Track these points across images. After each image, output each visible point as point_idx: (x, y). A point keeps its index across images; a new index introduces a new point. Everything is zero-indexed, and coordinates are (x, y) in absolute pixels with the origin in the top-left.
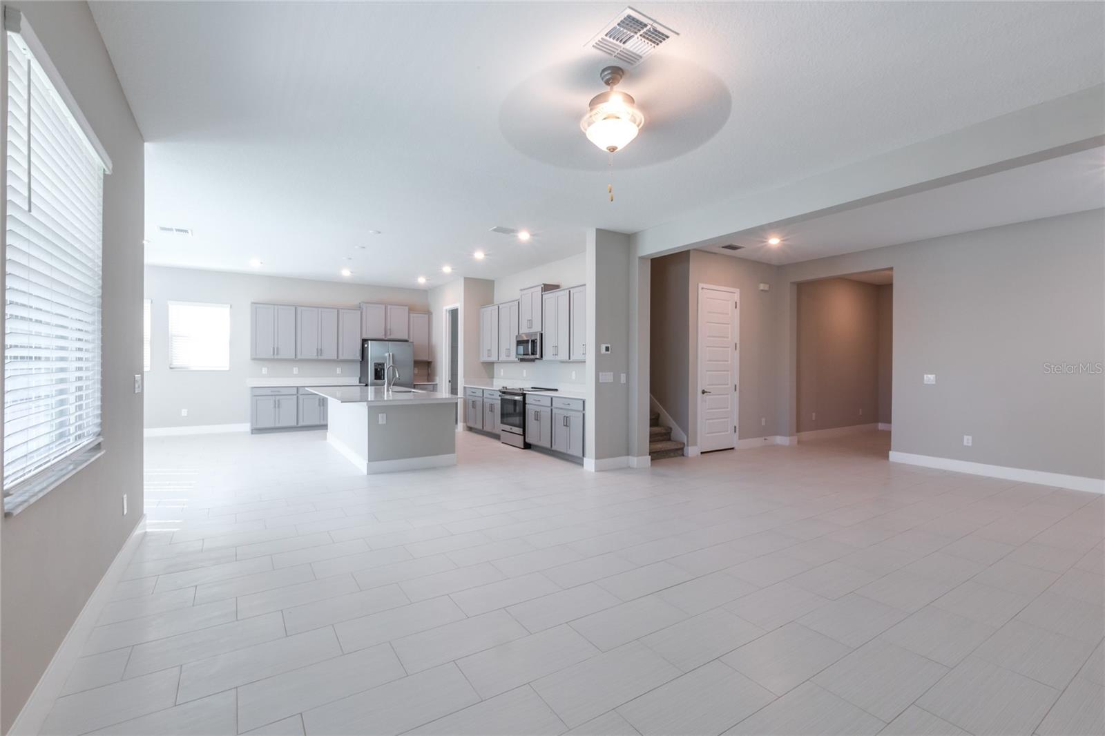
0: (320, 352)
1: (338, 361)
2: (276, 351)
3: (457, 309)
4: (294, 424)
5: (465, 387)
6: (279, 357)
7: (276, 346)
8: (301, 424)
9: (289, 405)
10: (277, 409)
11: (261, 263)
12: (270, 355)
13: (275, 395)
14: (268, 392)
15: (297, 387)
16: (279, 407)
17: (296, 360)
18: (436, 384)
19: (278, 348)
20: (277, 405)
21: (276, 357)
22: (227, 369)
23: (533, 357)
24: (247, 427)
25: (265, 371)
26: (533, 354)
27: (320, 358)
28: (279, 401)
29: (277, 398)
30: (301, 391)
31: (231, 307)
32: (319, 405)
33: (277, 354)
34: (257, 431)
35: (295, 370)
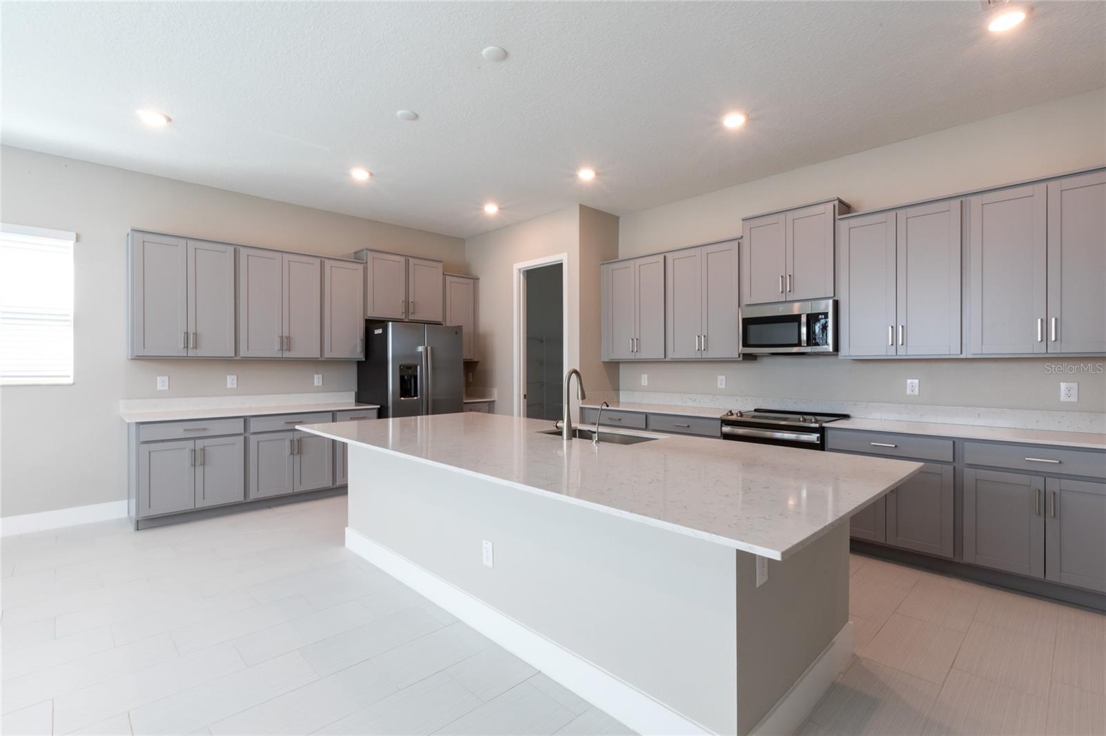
0: (286, 342)
1: (320, 363)
2: (191, 339)
3: (561, 264)
4: (239, 498)
5: (581, 409)
6: (201, 352)
7: (191, 331)
8: (253, 495)
9: (226, 458)
10: (199, 470)
11: (169, 120)
12: (178, 349)
13: (195, 439)
14: (178, 432)
15: (246, 419)
16: (203, 464)
17: (236, 361)
18: (494, 401)
19: (196, 334)
20: (199, 459)
21: (191, 353)
22: (70, 381)
23: (808, 349)
24: (120, 510)
25: (162, 383)
26: (809, 344)
27: (287, 355)
28: (203, 450)
29: (200, 444)
30: (254, 426)
31: (78, 239)
32: (292, 453)
33: (195, 347)
34: (149, 522)
35: (231, 381)
